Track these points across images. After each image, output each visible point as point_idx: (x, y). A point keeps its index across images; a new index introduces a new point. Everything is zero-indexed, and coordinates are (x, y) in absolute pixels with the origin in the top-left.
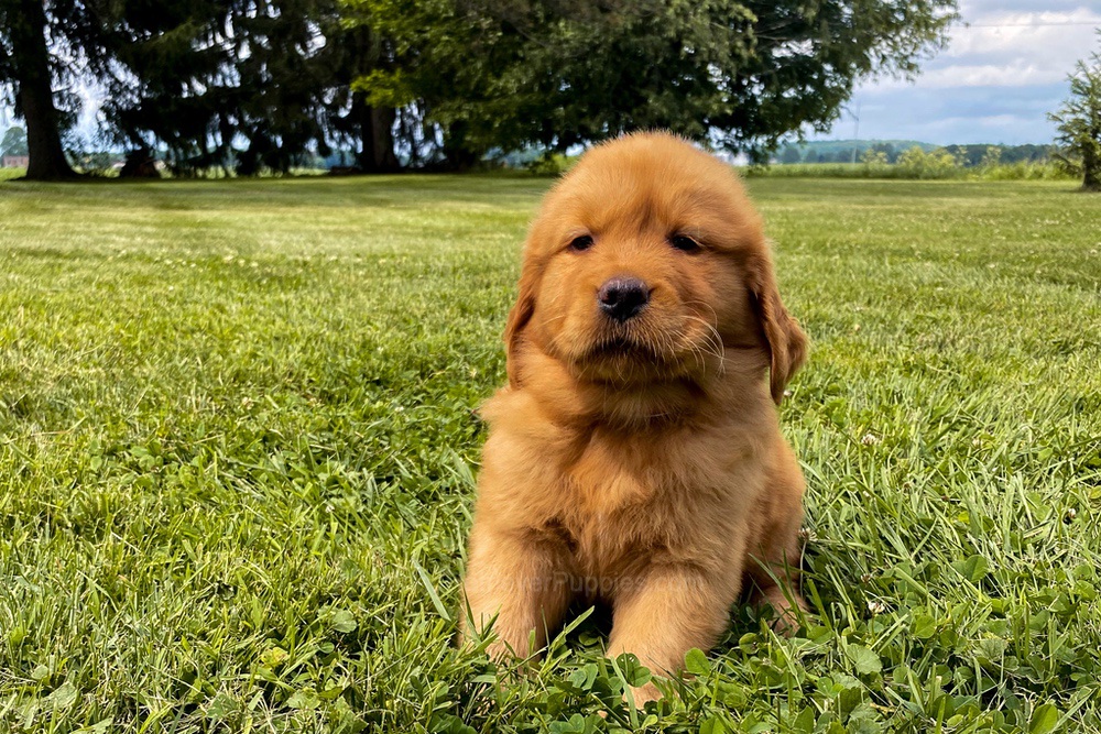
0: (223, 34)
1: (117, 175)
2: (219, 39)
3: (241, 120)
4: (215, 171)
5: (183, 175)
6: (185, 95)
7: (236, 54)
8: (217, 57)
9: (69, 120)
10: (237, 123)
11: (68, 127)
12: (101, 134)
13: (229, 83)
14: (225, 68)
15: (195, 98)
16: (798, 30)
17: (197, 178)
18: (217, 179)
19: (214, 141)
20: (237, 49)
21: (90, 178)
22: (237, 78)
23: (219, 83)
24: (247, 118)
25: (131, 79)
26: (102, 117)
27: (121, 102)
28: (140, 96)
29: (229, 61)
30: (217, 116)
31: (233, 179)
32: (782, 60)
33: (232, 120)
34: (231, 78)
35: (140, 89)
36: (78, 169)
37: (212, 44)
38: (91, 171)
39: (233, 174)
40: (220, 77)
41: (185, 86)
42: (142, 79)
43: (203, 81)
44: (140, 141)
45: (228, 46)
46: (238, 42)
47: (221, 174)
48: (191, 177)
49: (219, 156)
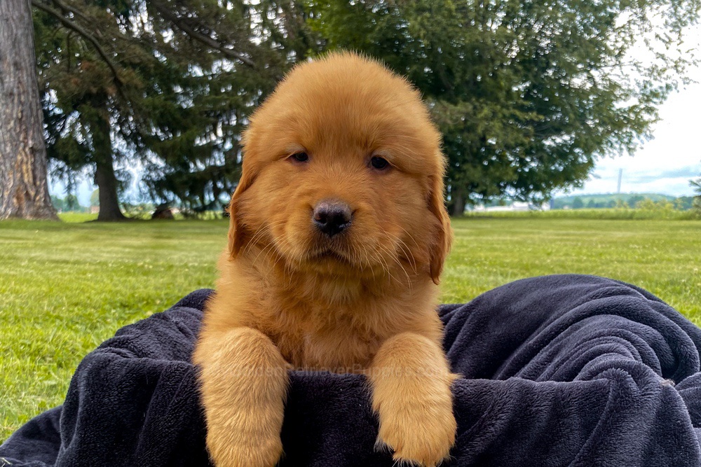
0: (216, 134)
1: (150, 218)
2: (213, 138)
3: (225, 185)
4: (209, 214)
5: (190, 218)
6: (192, 171)
7: (223, 146)
8: (212, 148)
9: (124, 186)
10: (223, 187)
11: (123, 190)
12: (141, 195)
13: (218, 163)
14: (216, 154)
15: (199, 172)
16: (558, 129)
17: (198, 219)
18: (210, 220)
19: (209, 197)
20: (224, 143)
21: (135, 220)
22: (223, 160)
23: (212, 164)
24: (229, 185)
25: (160, 163)
26: (142, 184)
27: (153, 175)
28: (164, 172)
29: (219, 150)
30: (211, 183)
31: (221, 220)
32: (550, 147)
33: (220, 185)
34: (220, 160)
35: (165, 168)
36: (127, 215)
37: (209, 141)
38: (135, 216)
39: (220, 217)
40: (213, 160)
41: (192, 165)
42: (166, 162)
43: (203, 161)
44: (165, 198)
45: (219, 142)
46: (224, 139)
47: (213, 217)
48: (194, 218)
49: (212, 206)
